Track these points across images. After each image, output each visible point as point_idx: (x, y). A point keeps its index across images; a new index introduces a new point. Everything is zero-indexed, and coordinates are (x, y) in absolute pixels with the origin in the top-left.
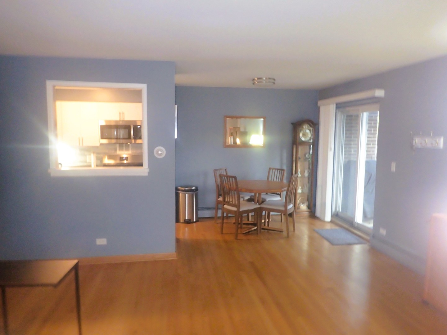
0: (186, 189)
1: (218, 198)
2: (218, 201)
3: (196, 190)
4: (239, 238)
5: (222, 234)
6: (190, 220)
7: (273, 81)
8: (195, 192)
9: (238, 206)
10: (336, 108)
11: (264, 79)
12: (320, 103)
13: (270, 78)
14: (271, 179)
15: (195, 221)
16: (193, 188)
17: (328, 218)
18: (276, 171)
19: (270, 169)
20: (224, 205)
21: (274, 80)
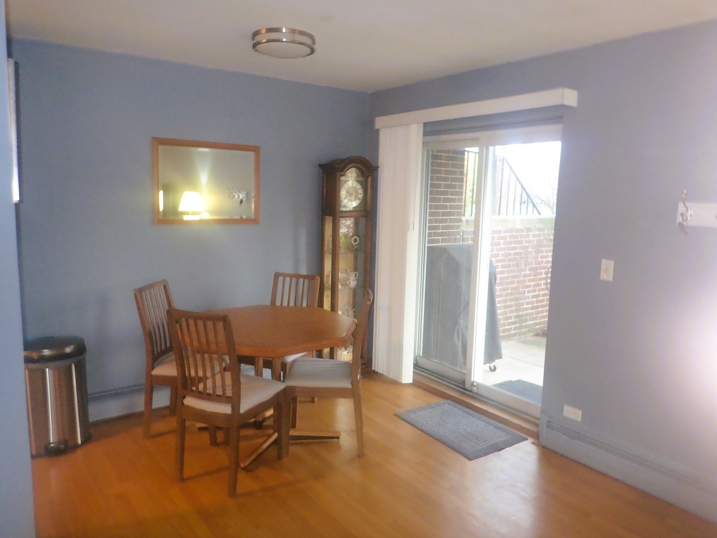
0: (46, 352)
1: (153, 369)
2: (152, 376)
3: (81, 350)
4: (240, 489)
5: (182, 480)
6: (65, 442)
7: (308, 41)
8: (75, 359)
9: (234, 401)
10: (426, 134)
11: (284, 30)
12: (380, 122)
13: (302, 33)
14: (282, 302)
15: (79, 441)
16: (68, 350)
17: (407, 376)
18: (288, 279)
19: (277, 276)
20: (184, 397)
21: (312, 38)
